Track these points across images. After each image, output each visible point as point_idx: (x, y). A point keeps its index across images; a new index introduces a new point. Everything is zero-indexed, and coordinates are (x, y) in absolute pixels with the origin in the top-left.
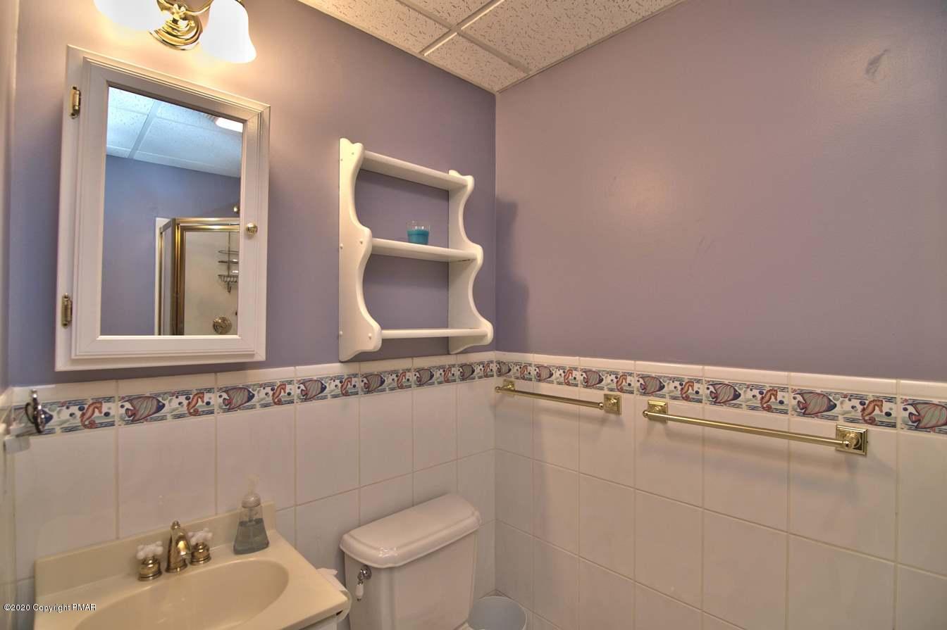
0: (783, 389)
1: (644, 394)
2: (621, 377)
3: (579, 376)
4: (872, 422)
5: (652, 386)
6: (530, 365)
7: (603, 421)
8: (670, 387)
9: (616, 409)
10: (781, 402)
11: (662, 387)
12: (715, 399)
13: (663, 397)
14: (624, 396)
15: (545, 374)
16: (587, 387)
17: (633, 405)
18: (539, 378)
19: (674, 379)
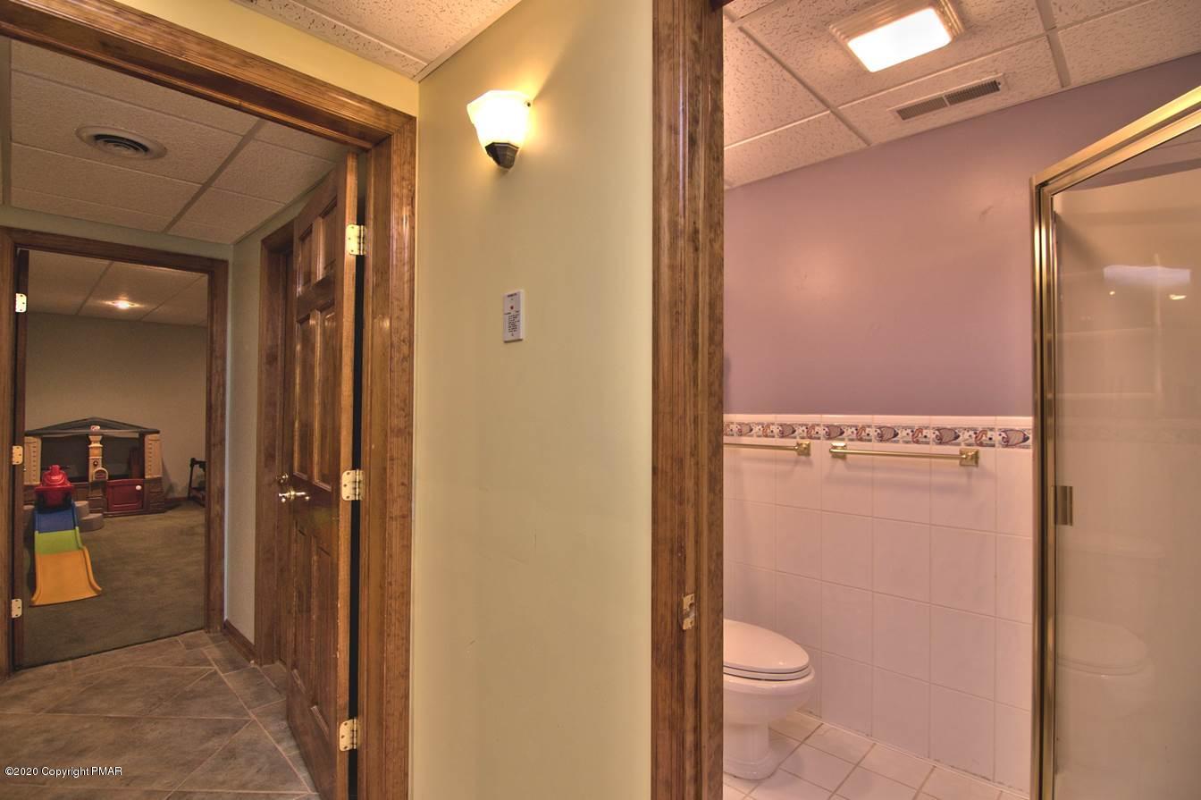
0: (926, 428)
1: (828, 439)
2: (810, 428)
3: (776, 429)
4: (981, 444)
5: (835, 432)
6: (732, 423)
7: (797, 462)
8: (848, 432)
9: (806, 452)
10: (926, 437)
11: (842, 433)
12: (881, 438)
13: (843, 440)
14: (812, 441)
15: (745, 429)
16: (782, 437)
17: (820, 448)
18: (740, 433)
19: (851, 426)
